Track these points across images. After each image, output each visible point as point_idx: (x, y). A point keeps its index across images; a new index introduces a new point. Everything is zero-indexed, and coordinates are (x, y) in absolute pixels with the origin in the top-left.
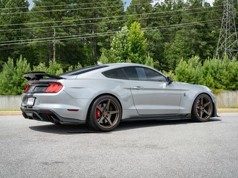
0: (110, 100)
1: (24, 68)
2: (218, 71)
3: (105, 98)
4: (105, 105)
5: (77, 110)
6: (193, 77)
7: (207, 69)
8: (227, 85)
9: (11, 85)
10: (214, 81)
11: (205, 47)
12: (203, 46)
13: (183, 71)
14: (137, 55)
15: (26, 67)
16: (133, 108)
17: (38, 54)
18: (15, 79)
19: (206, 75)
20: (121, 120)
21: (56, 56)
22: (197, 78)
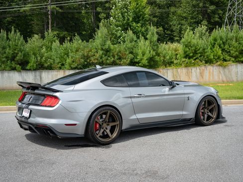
0: (109, 111)
1: (16, 41)
2: (227, 42)
3: (104, 110)
4: (104, 116)
5: (75, 125)
6: (199, 49)
7: (215, 40)
8: (236, 57)
9: (4, 59)
10: (222, 54)
11: (214, 12)
12: (212, 10)
13: (189, 42)
14: (139, 25)
15: (19, 39)
16: (134, 117)
17: (33, 21)
18: (9, 53)
19: (213, 46)
20: (121, 131)
21: (51, 22)
22: (204, 49)
